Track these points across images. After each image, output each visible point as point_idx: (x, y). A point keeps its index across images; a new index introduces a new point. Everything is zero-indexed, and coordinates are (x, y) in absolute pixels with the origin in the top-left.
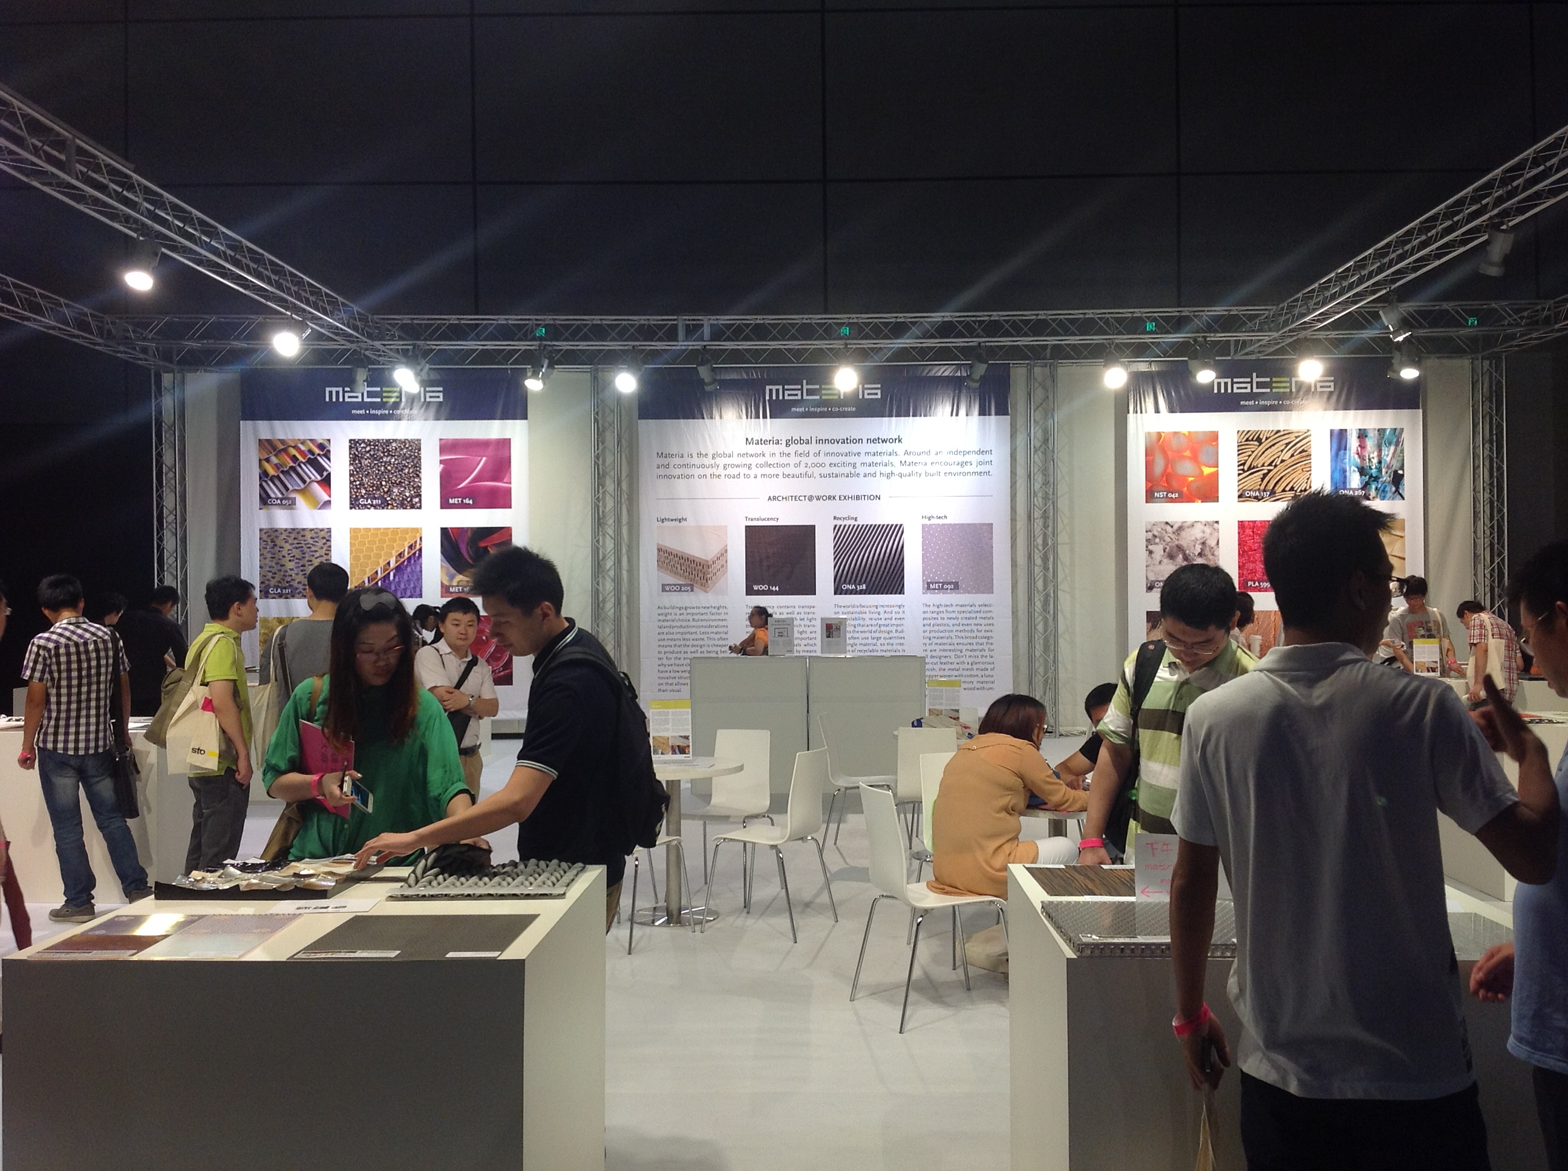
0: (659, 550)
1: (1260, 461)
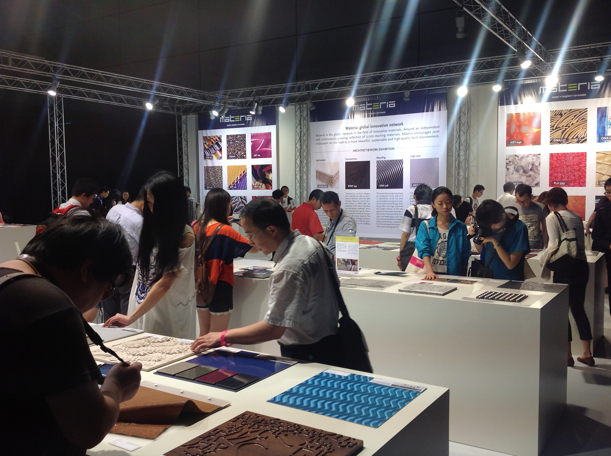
0: (317, 172)
1: (561, 125)
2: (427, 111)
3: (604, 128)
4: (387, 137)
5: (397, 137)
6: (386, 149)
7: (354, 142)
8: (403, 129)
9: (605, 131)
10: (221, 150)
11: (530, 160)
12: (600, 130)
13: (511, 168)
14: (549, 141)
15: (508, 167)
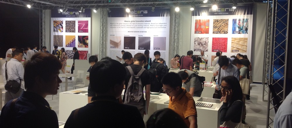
0: (110, 41)
1: (218, 26)
2: (161, 16)
3: (235, 28)
4: (143, 27)
5: (148, 27)
6: (143, 32)
7: (128, 28)
8: (150, 23)
9: (235, 29)
10: (62, 28)
11: (204, 40)
12: (234, 29)
13: (197, 43)
14: (212, 32)
15: (195, 42)
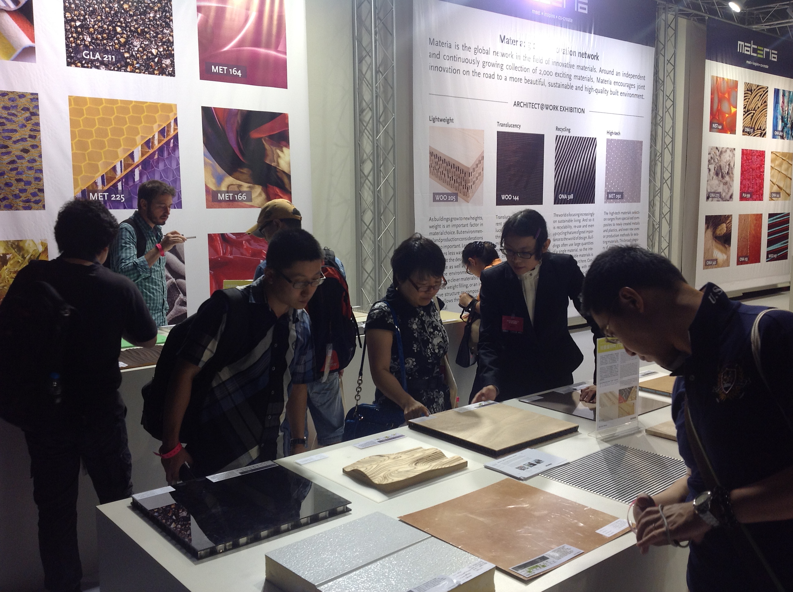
0: (431, 154)
1: (751, 106)
3: (777, 118)
4: (575, 83)
5: (589, 85)
6: (571, 110)
7: (516, 80)
8: (598, 70)
10: (25, 16)
11: (727, 157)
13: (712, 169)
14: (742, 129)
15: (710, 166)
